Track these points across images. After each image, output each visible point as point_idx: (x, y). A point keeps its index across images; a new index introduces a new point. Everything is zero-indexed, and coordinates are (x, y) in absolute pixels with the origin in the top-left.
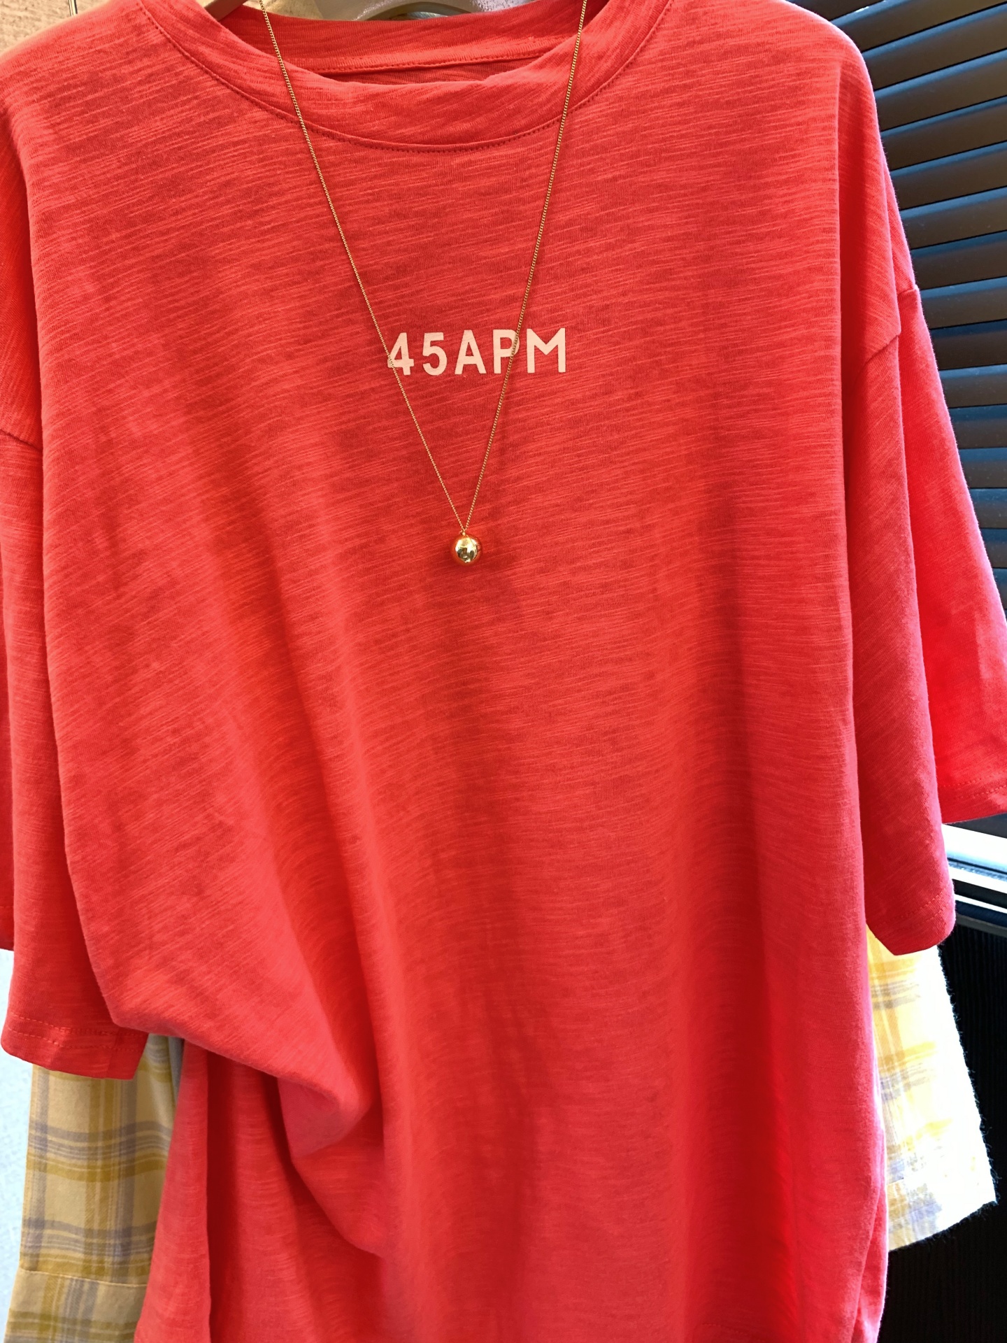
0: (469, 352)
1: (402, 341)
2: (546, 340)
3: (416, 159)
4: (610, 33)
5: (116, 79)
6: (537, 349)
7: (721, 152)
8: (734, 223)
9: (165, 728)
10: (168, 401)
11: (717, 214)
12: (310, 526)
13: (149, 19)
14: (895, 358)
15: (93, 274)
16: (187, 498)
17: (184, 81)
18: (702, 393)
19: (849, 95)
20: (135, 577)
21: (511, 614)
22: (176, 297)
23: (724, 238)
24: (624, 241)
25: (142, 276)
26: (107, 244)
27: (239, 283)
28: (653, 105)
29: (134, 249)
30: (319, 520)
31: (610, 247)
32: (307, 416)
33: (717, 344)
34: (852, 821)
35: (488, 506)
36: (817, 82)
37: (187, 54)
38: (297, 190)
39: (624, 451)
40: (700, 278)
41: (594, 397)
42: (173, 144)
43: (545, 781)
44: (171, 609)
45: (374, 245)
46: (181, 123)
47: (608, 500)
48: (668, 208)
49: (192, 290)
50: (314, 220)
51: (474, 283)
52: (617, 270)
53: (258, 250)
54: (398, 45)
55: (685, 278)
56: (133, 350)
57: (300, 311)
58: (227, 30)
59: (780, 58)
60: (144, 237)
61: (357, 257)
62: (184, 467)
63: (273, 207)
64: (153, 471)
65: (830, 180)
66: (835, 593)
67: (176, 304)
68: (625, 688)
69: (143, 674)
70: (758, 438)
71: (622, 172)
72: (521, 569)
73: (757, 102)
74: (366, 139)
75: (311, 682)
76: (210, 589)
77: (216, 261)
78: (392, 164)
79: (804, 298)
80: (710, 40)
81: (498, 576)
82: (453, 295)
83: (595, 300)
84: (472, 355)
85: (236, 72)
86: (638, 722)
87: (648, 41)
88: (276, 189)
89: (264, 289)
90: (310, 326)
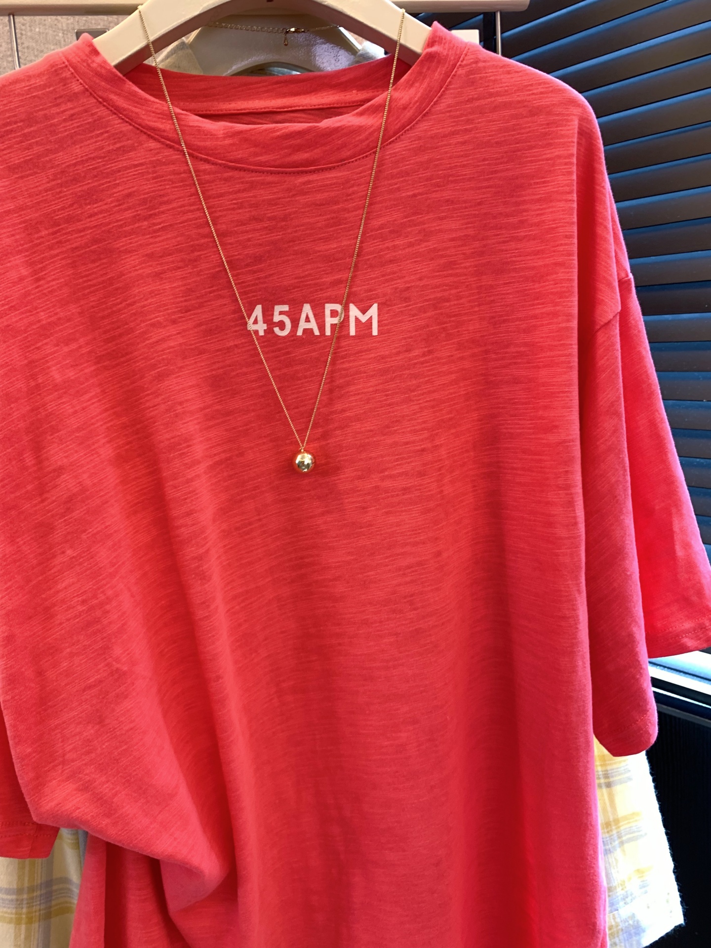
0: (307, 320)
1: (258, 311)
2: (364, 311)
3: (270, 178)
4: (412, 91)
5: (47, 118)
6: (357, 319)
7: (492, 178)
8: (501, 228)
9: (76, 599)
10: (83, 354)
11: (488, 221)
12: (189, 446)
13: (72, 73)
14: (616, 329)
15: (27, 261)
16: (96, 426)
17: (98, 120)
18: (476, 350)
19: (584, 140)
20: (56, 486)
21: (336, 508)
22: (89, 278)
23: (494, 239)
24: (421, 240)
25: (64, 262)
26: (38, 238)
27: (137, 268)
28: (444, 143)
29: (58, 242)
30: (194, 442)
31: (411, 245)
32: (187, 365)
33: (488, 315)
34: (584, 663)
35: (320, 430)
36: (561, 130)
37: (100, 100)
38: (181, 200)
39: (419, 392)
40: (476, 267)
41: (398, 353)
42: (89, 166)
43: (361, 632)
44: (82, 510)
45: (238, 241)
46: (96, 150)
47: (408, 427)
48: (453, 217)
49: (101, 273)
50: (193, 222)
51: (312, 269)
52: (415, 262)
53: (151, 244)
54: (257, 95)
55: (465, 268)
56: (56, 317)
57: (182, 288)
58: (131, 83)
59: (534, 112)
60: (66, 234)
61: (226, 249)
62: (93, 403)
63: (163, 212)
64: (69, 407)
65: (570, 200)
66: (572, 498)
67: (89, 283)
68: (420, 564)
69: (60, 559)
70: (517, 383)
71: (420, 191)
72: (344, 476)
73: (518, 143)
74: (233, 164)
75: (187, 561)
76: (113, 493)
77: (120, 252)
78: (252, 182)
79: (551, 285)
80: (484, 98)
81: (328, 480)
82: (296, 278)
83: (400, 284)
84: (309, 321)
85: (136, 113)
86: (429, 588)
87: (439, 97)
88: (165, 199)
89: (155, 272)
90: (190, 300)
